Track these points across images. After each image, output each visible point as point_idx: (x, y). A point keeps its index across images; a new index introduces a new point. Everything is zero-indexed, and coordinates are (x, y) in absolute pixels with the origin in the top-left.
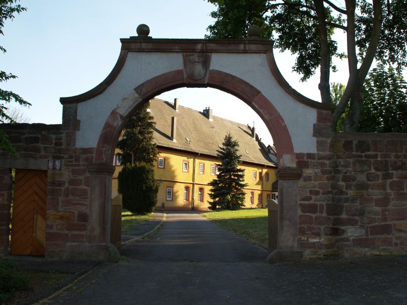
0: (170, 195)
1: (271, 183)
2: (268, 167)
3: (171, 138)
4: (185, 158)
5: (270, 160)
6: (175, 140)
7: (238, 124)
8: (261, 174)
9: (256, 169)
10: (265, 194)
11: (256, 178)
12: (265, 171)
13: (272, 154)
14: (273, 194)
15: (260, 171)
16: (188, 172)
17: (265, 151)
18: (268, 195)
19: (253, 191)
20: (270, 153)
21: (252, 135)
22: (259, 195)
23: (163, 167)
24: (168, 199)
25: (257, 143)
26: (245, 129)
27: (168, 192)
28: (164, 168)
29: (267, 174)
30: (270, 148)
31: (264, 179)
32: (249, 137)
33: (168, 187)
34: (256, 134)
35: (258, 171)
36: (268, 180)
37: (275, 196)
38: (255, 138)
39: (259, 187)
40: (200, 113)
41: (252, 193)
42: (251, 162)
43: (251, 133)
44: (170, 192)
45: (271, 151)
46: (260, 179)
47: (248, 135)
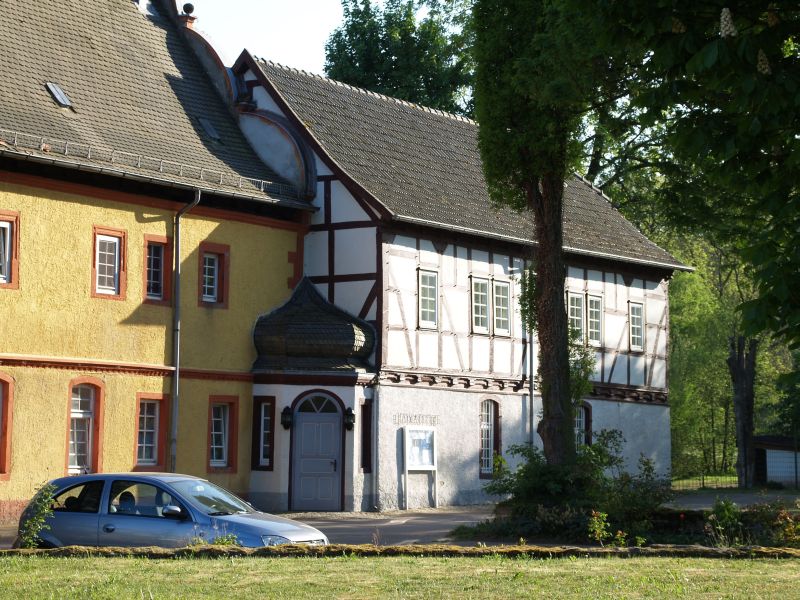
1: (248, 323)
2: (214, 205)
5: (245, 159)
8: (160, 254)
9: (118, 218)
10: (196, 398)
11: (118, 283)
12: (194, 232)
13: (266, 117)
14: (258, 401)
15: (158, 230)
18: (222, 408)
19: (95, 377)
20: (251, 108)
22: (147, 406)
25: (158, 36)
29: (212, 254)
30: (249, 76)
31: (188, 294)
35: (139, 230)
36: (222, 300)
37: (271, 411)
38: (143, 5)
39: (151, 343)
41: (89, 396)
45: (259, 93)
46: (153, 287)
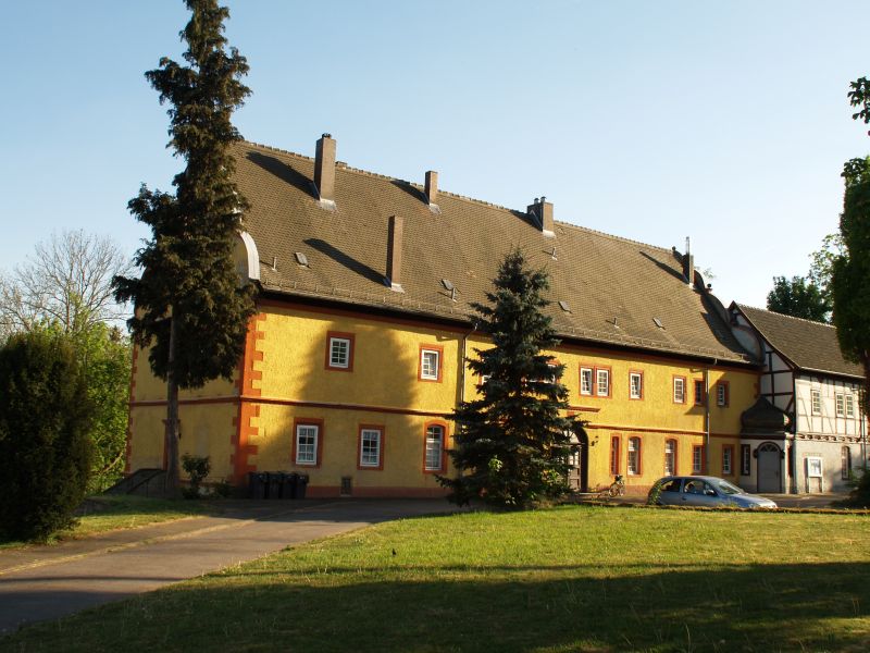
0: (374, 451)
1: (738, 413)
2: (722, 365)
3: (384, 280)
4: (431, 339)
5: (735, 346)
6: (396, 287)
7: (640, 246)
8: (700, 385)
9: (684, 372)
10: (717, 444)
11: (683, 398)
12: (714, 376)
13: (743, 328)
14: (743, 446)
15: (699, 376)
16: (439, 380)
17: (721, 319)
18: (728, 449)
19: (675, 436)
20: (736, 324)
21: (684, 278)
22: (696, 448)
23: (345, 365)
24: (363, 463)
25: (697, 297)
26: (664, 261)
27: (366, 443)
28: (350, 369)
29: (721, 384)
30: (735, 312)
31: (712, 401)
32: (676, 281)
33: (362, 427)
34: (696, 273)
35: (691, 376)
36: (727, 404)
37: (749, 451)
38: (691, 285)
39: (698, 424)
40: (517, 213)
41: (673, 444)
42: (664, 349)
43: (680, 270)
44: (374, 444)
45: (739, 318)
46: (698, 399)
47: (670, 277)
